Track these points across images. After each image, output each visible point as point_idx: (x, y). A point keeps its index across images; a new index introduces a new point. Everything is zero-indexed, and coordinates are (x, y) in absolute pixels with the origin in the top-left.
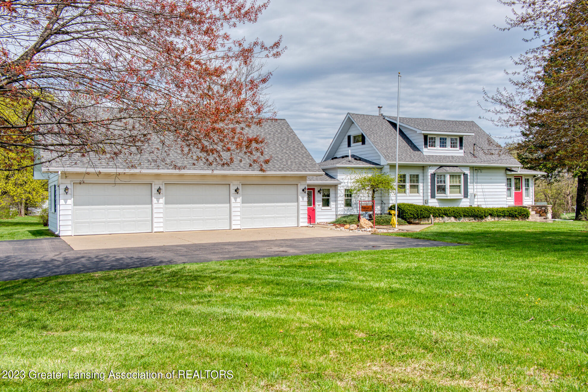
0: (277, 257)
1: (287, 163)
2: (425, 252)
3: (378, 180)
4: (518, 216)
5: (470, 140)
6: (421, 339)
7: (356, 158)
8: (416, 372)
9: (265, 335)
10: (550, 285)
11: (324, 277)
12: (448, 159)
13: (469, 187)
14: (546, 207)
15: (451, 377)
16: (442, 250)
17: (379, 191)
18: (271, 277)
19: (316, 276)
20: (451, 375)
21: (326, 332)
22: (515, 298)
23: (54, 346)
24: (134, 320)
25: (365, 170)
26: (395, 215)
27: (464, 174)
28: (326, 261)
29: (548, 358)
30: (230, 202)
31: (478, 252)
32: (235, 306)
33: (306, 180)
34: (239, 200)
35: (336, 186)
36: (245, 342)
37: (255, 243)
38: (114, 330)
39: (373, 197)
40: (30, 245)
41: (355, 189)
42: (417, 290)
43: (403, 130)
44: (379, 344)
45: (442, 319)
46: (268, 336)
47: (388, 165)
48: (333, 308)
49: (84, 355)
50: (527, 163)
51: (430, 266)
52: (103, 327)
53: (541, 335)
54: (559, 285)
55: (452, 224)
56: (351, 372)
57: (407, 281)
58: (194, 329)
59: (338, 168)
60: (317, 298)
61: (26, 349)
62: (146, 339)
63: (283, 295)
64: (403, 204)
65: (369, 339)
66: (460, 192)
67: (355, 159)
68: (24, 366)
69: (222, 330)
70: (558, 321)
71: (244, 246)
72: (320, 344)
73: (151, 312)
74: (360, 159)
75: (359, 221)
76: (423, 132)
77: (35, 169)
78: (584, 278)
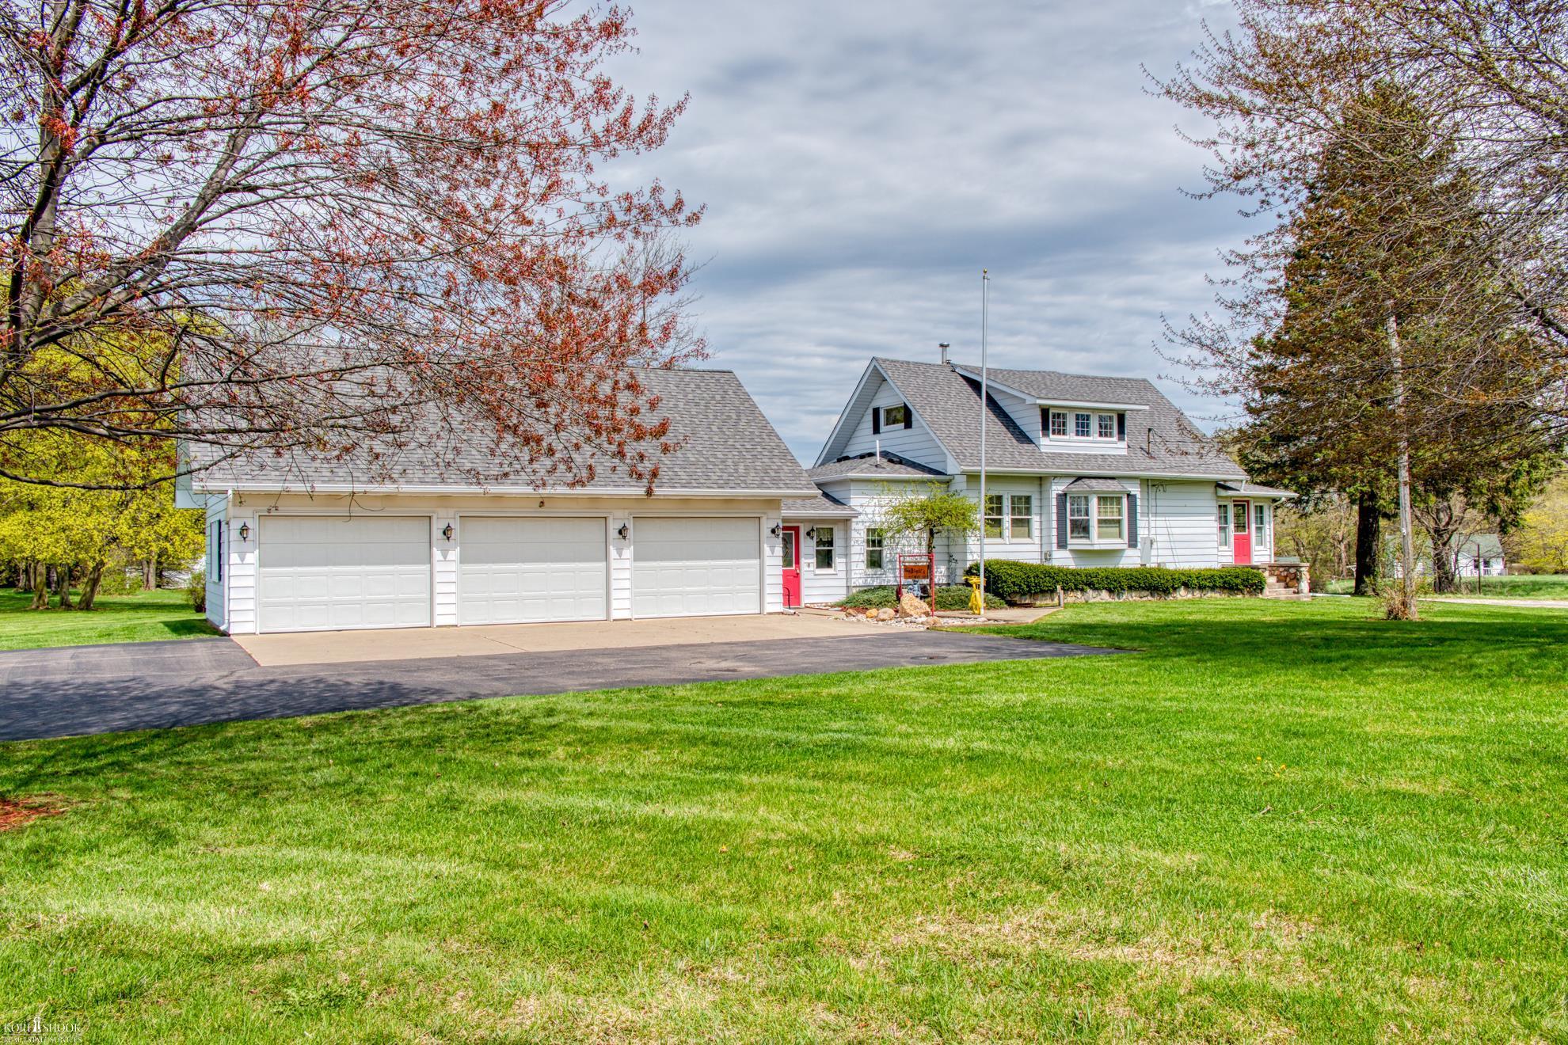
0: (714, 683)
1: (736, 471)
2: (1044, 669)
3: (941, 509)
4: (1241, 587)
5: (1140, 421)
6: (1034, 862)
7: (891, 458)
8: (1022, 933)
9: (686, 858)
10: (1304, 735)
11: (819, 726)
12: (1093, 463)
13: (1139, 524)
14: (1297, 567)
15: (1097, 941)
16: (1082, 664)
17: (945, 534)
18: (701, 728)
19: (803, 725)
20: (1097, 937)
21: (825, 850)
22: (1236, 767)
23: (221, 878)
24: (392, 824)
25: (912, 487)
26: (978, 587)
27: (1128, 495)
28: (825, 692)
29: (1297, 891)
30: (606, 558)
31: (1158, 668)
32: (619, 793)
33: (779, 508)
34: (628, 553)
35: (846, 522)
36: (642, 875)
37: (664, 652)
38: (348, 844)
39: (929, 546)
40: (168, 655)
41: (890, 529)
42: (1027, 755)
43: (996, 397)
44: (943, 875)
45: (1081, 816)
46: (695, 859)
47: (963, 473)
48: (840, 796)
49: (286, 899)
50: (1260, 471)
51: (1056, 700)
52: (325, 839)
53: (1284, 842)
54: (1322, 734)
55: (1105, 606)
56: (880, 938)
57: (1006, 735)
58: (526, 846)
59: (853, 480)
60: (805, 775)
61: (163, 881)
62: (421, 867)
63: (727, 769)
64: (997, 562)
65: (922, 865)
66: (1120, 536)
67: (891, 461)
68: (160, 918)
69: (591, 848)
70: (1320, 811)
71: (640, 658)
72: (810, 877)
73: (431, 806)
74: (901, 461)
75: (899, 599)
76: (1039, 402)
77: (179, 486)
78: (1370, 718)
